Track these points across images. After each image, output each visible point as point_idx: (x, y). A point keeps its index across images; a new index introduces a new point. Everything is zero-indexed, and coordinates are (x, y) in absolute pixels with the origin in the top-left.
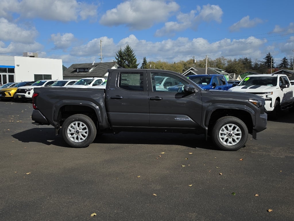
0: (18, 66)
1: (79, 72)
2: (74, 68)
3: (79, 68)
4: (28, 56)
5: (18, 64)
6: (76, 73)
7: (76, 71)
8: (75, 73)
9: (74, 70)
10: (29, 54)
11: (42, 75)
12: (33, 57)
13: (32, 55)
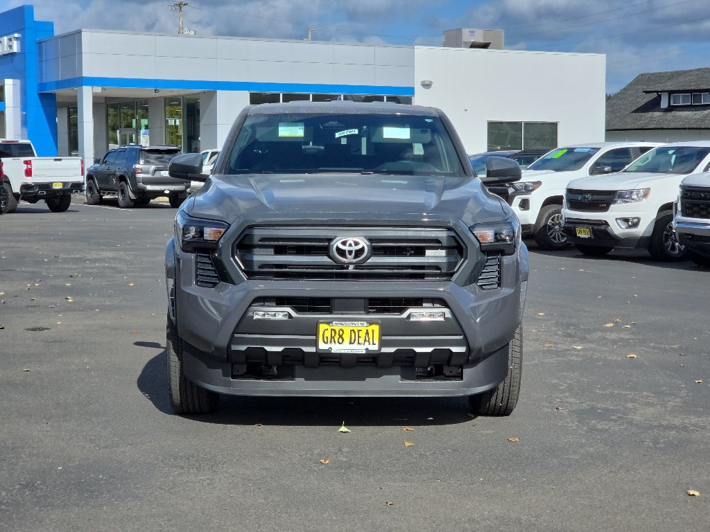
0: (427, 85)
1: (670, 109)
2: (647, 92)
3: (670, 93)
4: (465, 43)
5: (427, 79)
6: (657, 114)
7: (653, 105)
8: (650, 114)
9: (645, 101)
10: (467, 36)
11: (519, 124)
12: (485, 46)
13: (481, 41)
